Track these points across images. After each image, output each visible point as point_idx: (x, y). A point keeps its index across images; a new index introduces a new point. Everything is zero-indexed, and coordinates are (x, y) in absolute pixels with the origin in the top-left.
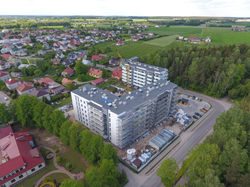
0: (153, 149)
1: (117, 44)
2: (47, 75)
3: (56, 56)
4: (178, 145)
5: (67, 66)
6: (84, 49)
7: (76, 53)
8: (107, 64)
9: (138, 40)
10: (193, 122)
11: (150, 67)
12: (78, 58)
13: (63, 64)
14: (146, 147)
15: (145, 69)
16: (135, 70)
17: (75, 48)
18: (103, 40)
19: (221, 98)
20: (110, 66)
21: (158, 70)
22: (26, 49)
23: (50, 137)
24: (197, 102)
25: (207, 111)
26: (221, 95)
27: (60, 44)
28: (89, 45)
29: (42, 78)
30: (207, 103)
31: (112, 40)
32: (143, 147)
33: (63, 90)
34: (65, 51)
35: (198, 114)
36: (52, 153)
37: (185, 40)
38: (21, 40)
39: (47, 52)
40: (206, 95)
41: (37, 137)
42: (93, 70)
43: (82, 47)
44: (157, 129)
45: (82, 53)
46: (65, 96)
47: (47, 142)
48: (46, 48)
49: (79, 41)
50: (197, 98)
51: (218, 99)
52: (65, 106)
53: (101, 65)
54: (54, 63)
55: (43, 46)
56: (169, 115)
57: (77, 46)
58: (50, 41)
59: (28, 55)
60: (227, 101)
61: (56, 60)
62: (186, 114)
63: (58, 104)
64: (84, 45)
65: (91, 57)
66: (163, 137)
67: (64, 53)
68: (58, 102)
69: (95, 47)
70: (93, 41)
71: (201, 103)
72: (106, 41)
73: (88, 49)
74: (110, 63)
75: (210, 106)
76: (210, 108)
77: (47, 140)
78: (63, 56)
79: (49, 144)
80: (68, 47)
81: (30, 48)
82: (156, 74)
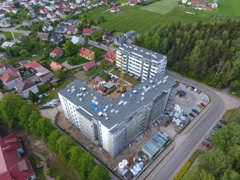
0: (146, 157)
1: (112, 11)
2: (34, 56)
3: (43, 29)
4: (172, 151)
5: (56, 43)
6: (74, 18)
7: (66, 23)
8: (100, 40)
9: (136, 5)
10: (190, 121)
11: (148, 53)
12: (68, 32)
13: (51, 40)
14: (138, 153)
15: (142, 56)
16: (131, 56)
17: (63, 16)
18: (96, 5)
19: (222, 89)
20: (104, 42)
21: (156, 57)
22: (9, 18)
23: (39, 140)
24: (196, 94)
25: (205, 106)
26: (222, 86)
27: (48, 10)
28: (80, 12)
29: (28, 61)
30: (206, 96)
31: (107, 5)
32: (136, 153)
33: (52, 78)
34: (53, 20)
35: (195, 111)
36: (42, 161)
37: (188, 5)
38: (3, 4)
39: (33, 23)
40: (206, 84)
41: (27, 139)
42: (84, 50)
43: (73, 15)
44: (151, 131)
45: (73, 24)
46: (55, 86)
47: (37, 146)
48: (32, 17)
49: (68, 6)
50: (196, 90)
51: (218, 90)
52: (55, 100)
53: (93, 41)
54: (41, 38)
55: (28, 14)
56: (164, 112)
57: (67, 13)
58: (36, 6)
59: (12, 26)
60: (228, 93)
61: (44, 35)
62: (182, 112)
63: (47, 96)
64: (74, 13)
65: (83, 30)
66: (157, 142)
67: (52, 25)
68: (47, 94)
69: (86, 14)
70: (85, 6)
71: (200, 95)
72: (99, 6)
73: (79, 18)
74: (103, 39)
75: (209, 100)
76: (209, 103)
77: (37, 144)
78: (51, 28)
79: (39, 148)
80: (57, 15)
81: (14, 17)
82: (154, 63)
